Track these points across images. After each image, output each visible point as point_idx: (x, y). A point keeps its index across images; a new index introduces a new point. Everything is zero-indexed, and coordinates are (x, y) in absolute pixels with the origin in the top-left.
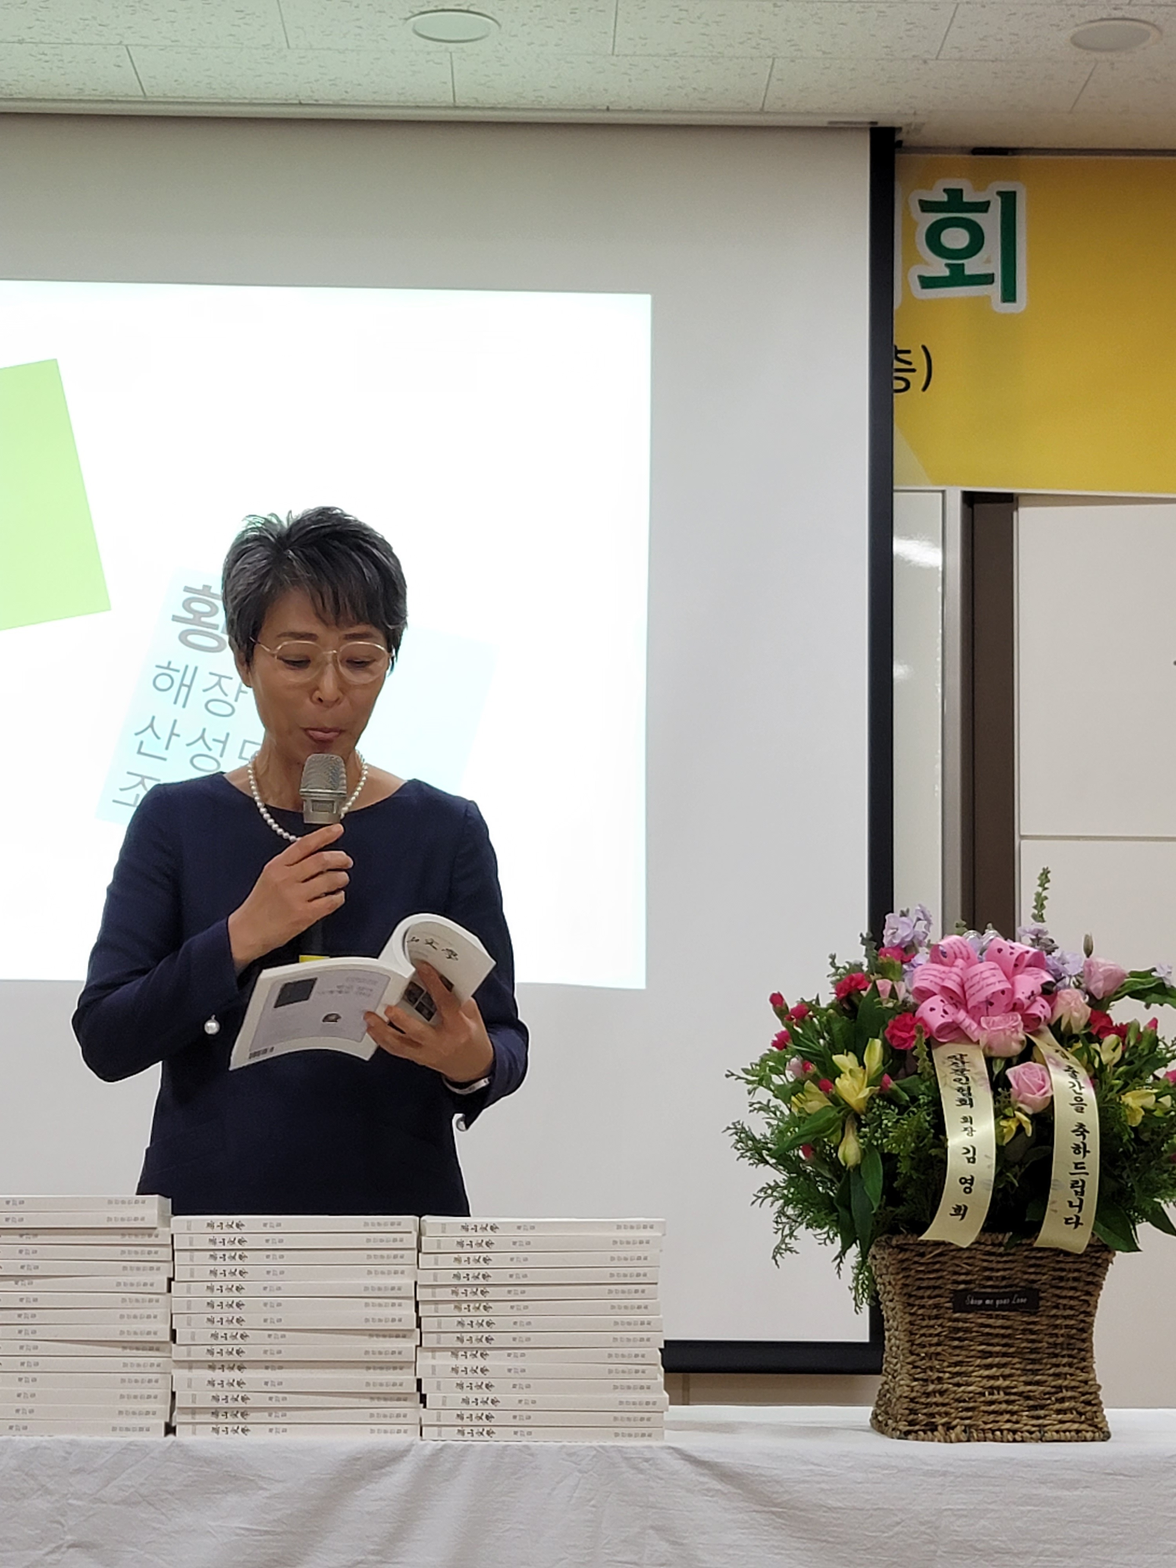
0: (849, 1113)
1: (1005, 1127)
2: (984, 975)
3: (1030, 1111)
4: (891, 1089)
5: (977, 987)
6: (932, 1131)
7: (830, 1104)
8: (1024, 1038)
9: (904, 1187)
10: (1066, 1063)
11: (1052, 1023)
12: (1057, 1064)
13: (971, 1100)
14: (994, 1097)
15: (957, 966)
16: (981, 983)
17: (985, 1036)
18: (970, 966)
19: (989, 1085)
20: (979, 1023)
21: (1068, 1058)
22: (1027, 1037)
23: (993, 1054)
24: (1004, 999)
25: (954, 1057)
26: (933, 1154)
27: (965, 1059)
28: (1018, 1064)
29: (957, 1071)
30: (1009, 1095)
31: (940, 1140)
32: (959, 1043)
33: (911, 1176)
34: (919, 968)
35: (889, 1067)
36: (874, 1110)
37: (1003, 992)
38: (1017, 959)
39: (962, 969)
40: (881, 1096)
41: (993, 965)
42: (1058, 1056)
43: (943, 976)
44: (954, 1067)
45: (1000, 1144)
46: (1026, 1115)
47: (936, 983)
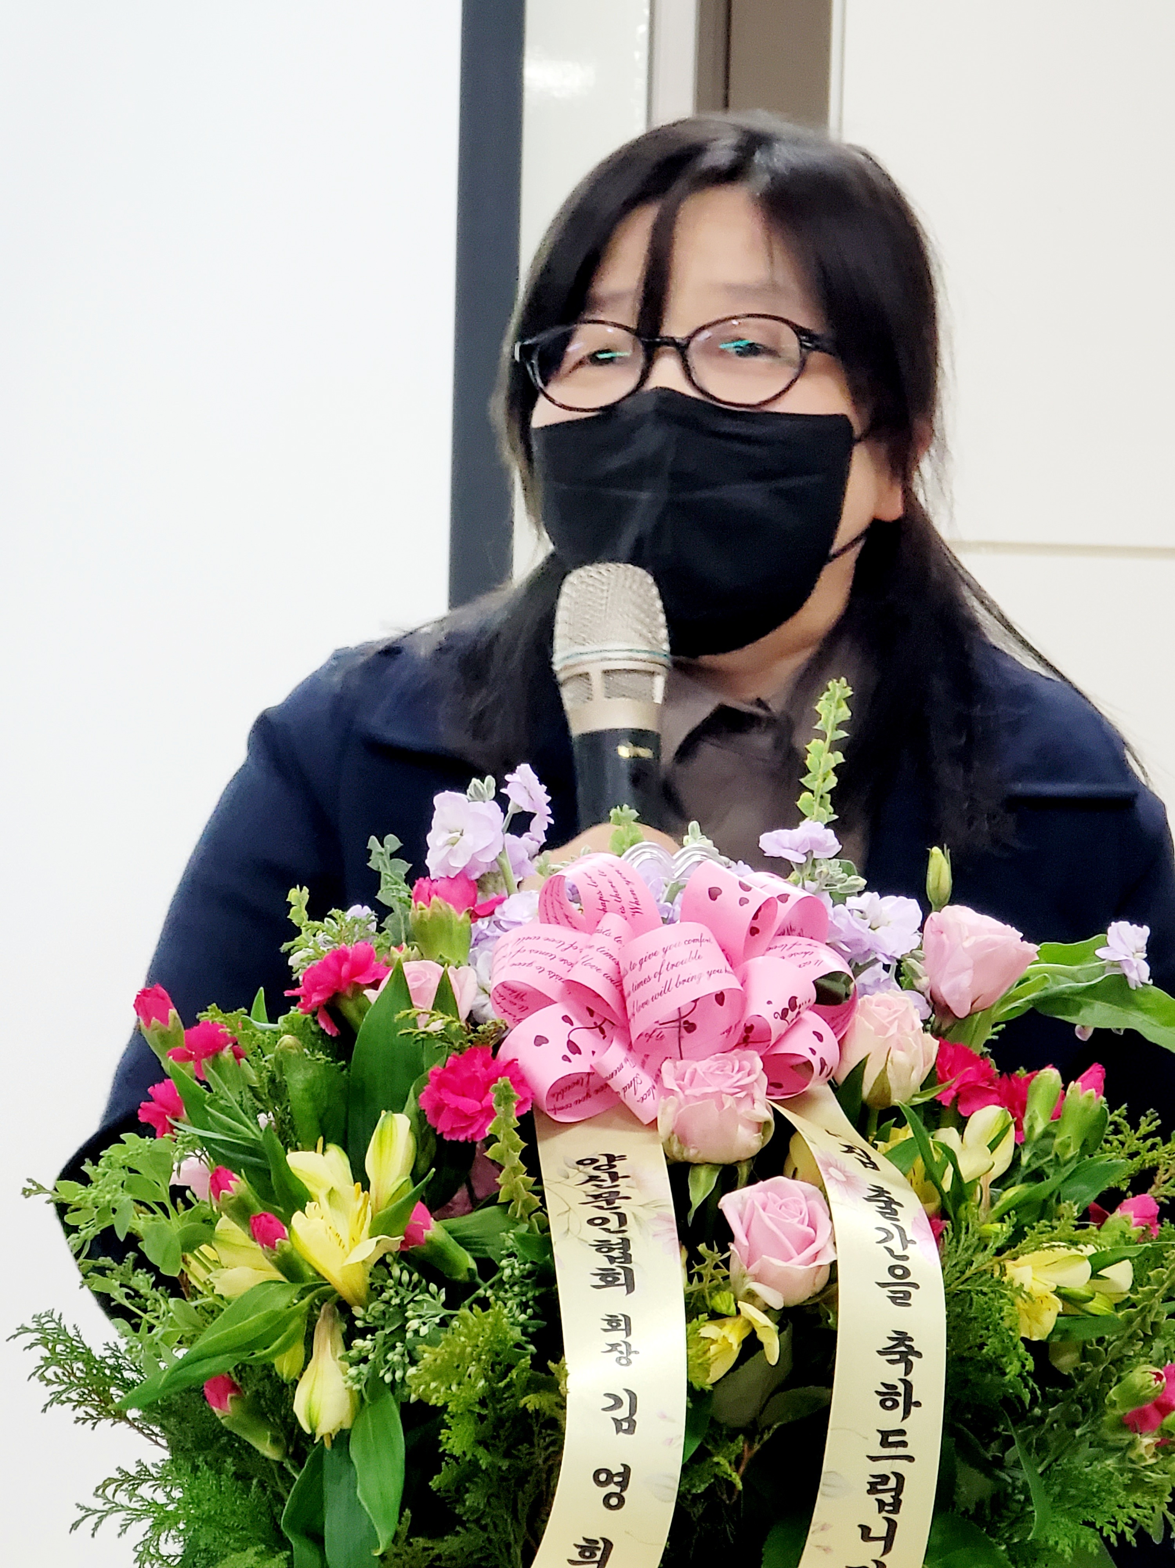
0: (324, 1298)
1: (714, 1341)
2: (673, 957)
3: (777, 1303)
4: (430, 1242)
5: (655, 986)
6: (532, 1348)
7: (279, 1276)
8: (769, 1116)
9: (459, 1489)
10: (870, 1178)
11: (842, 1078)
12: (849, 1182)
13: (629, 1273)
14: (689, 1266)
15: (607, 933)
16: (665, 976)
17: (670, 1109)
18: (637, 931)
19: (676, 1235)
20: (658, 1077)
21: (875, 1167)
22: (776, 1113)
23: (691, 1154)
24: (723, 1017)
25: (594, 1161)
26: (530, 1408)
27: (620, 1168)
28: (752, 1180)
29: (596, 1197)
30: (726, 1262)
31: (549, 1372)
32: (607, 1125)
33: (474, 1463)
34: (514, 933)
35: (428, 1186)
36: (385, 1296)
37: (720, 998)
38: (755, 917)
39: (618, 939)
40: (405, 1256)
41: (694, 929)
42: (852, 1162)
43: (569, 955)
44: (590, 1188)
45: (697, 1386)
46: (767, 1310)
47: (552, 975)
